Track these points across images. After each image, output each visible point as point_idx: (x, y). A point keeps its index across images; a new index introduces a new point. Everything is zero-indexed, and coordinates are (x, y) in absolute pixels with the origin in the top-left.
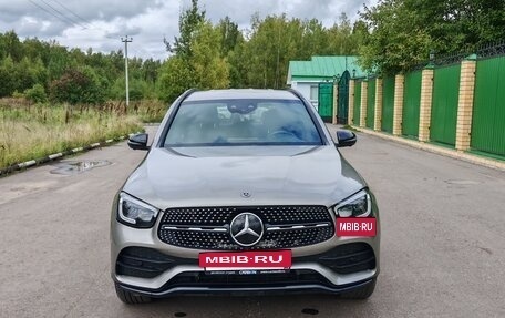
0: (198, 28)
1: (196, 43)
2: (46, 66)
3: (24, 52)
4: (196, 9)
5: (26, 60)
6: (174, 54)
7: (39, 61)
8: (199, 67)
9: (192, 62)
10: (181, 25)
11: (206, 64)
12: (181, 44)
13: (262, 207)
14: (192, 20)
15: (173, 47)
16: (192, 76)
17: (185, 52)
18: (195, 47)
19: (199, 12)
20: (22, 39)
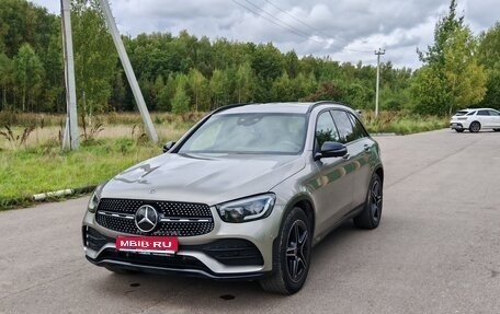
0: (454, 35)
1: (450, 51)
2: (317, 80)
3: (300, 70)
4: (453, 15)
5: (301, 76)
6: (426, 63)
7: (312, 76)
8: (452, 75)
9: (443, 71)
10: (437, 33)
11: (459, 72)
12: (435, 53)
13: (160, 202)
14: (449, 27)
15: (425, 56)
16: (443, 85)
17: (438, 61)
18: (450, 55)
19: (456, 18)
20: (300, 58)
